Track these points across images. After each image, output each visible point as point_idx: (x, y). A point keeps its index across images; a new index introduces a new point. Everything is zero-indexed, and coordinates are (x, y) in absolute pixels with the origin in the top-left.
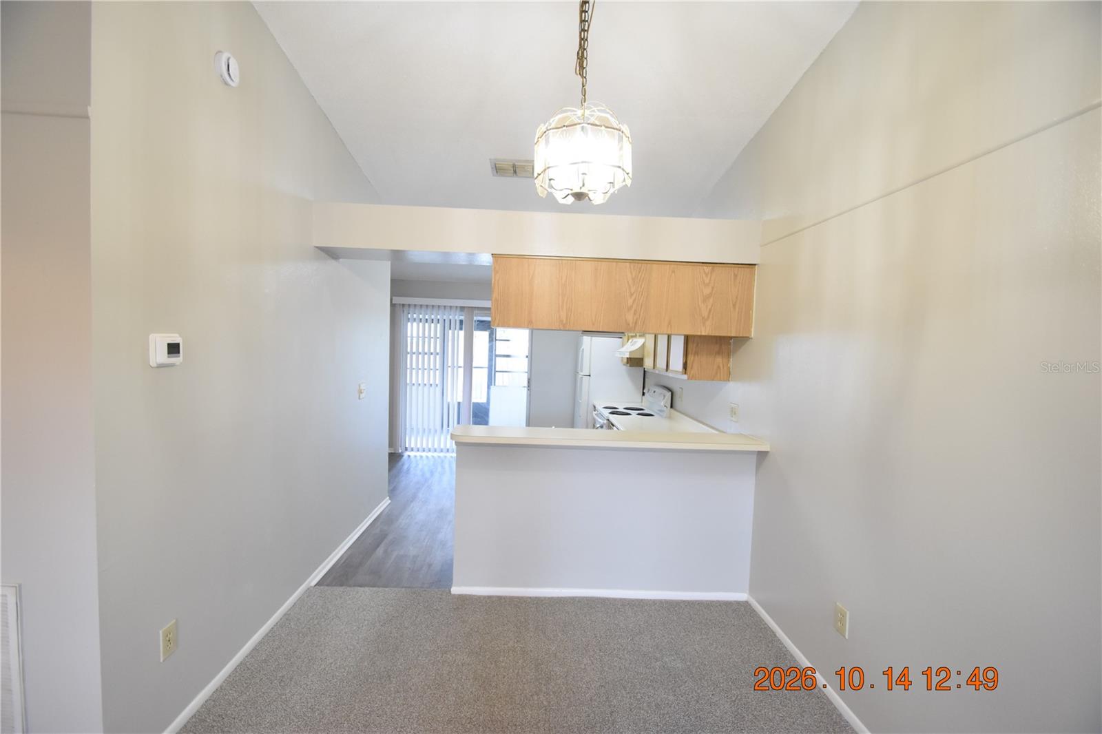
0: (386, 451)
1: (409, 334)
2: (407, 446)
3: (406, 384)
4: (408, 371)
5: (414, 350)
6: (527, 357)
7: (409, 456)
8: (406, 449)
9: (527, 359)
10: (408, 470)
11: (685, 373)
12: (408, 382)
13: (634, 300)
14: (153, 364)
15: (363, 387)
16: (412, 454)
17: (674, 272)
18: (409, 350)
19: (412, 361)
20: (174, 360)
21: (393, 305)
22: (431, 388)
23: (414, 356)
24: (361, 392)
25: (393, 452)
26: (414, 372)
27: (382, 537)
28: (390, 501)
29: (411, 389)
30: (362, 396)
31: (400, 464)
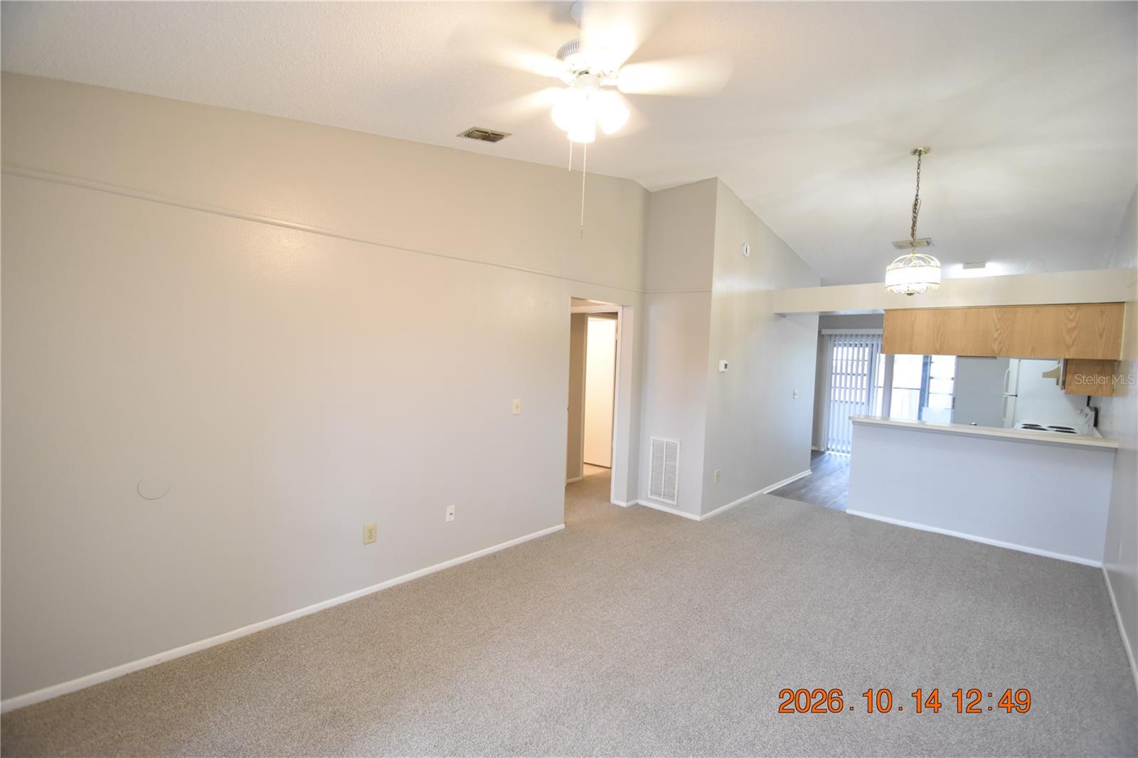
0: (809, 447)
1: (835, 358)
2: (829, 447)
3: (830, 401)
4: (833, 389)
5: (838, 371)
6: (953, 379)
7: (830, 454)
8: (828, 449)
9: (953, 381)
10: (828, 461)
11: (1064, 388)
12: (832, 398)
13: (1000, 334)
14: (720, 371)
15: (796, 392)
16: (833, 453)
17: (1037, 312)
18: (834, 371)
19: (836, 381)
20: (726, 370)
21: (820, 335)
22: (857, 406)
23: (838, 376)
24: (794, 394)
25: (816, 449)
26: (837, 390)
27: (804, 486)
28: (811, 473)
29: (834, 405)
30: (796, 397)
31: (822, 457)
